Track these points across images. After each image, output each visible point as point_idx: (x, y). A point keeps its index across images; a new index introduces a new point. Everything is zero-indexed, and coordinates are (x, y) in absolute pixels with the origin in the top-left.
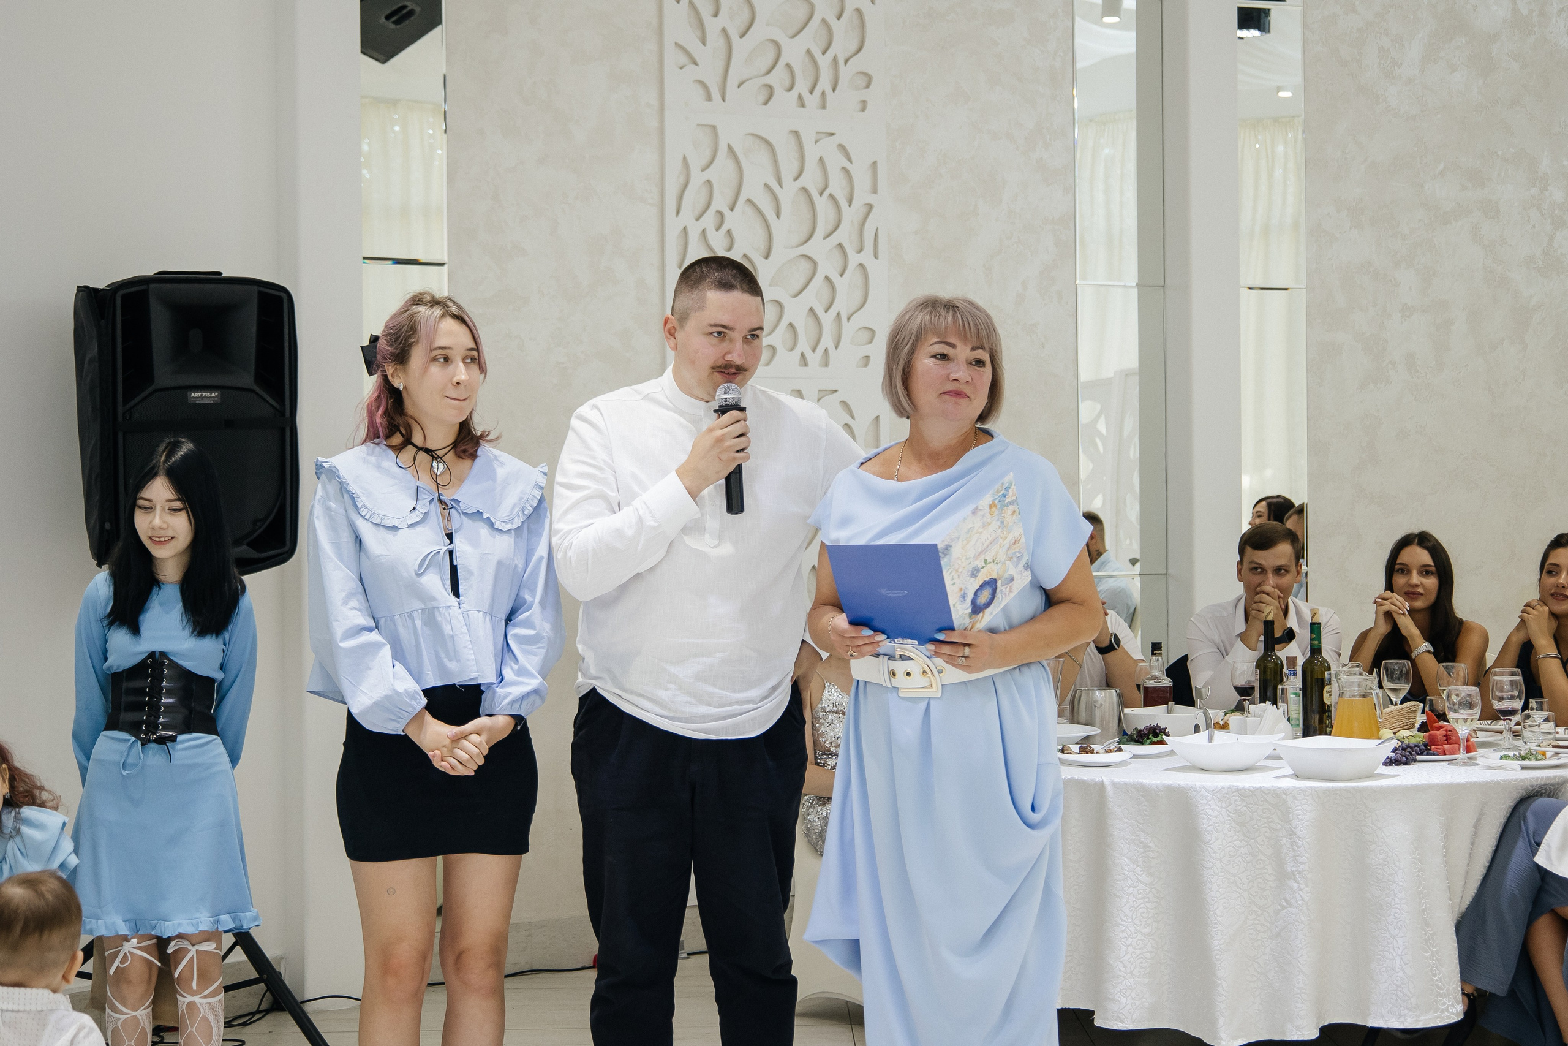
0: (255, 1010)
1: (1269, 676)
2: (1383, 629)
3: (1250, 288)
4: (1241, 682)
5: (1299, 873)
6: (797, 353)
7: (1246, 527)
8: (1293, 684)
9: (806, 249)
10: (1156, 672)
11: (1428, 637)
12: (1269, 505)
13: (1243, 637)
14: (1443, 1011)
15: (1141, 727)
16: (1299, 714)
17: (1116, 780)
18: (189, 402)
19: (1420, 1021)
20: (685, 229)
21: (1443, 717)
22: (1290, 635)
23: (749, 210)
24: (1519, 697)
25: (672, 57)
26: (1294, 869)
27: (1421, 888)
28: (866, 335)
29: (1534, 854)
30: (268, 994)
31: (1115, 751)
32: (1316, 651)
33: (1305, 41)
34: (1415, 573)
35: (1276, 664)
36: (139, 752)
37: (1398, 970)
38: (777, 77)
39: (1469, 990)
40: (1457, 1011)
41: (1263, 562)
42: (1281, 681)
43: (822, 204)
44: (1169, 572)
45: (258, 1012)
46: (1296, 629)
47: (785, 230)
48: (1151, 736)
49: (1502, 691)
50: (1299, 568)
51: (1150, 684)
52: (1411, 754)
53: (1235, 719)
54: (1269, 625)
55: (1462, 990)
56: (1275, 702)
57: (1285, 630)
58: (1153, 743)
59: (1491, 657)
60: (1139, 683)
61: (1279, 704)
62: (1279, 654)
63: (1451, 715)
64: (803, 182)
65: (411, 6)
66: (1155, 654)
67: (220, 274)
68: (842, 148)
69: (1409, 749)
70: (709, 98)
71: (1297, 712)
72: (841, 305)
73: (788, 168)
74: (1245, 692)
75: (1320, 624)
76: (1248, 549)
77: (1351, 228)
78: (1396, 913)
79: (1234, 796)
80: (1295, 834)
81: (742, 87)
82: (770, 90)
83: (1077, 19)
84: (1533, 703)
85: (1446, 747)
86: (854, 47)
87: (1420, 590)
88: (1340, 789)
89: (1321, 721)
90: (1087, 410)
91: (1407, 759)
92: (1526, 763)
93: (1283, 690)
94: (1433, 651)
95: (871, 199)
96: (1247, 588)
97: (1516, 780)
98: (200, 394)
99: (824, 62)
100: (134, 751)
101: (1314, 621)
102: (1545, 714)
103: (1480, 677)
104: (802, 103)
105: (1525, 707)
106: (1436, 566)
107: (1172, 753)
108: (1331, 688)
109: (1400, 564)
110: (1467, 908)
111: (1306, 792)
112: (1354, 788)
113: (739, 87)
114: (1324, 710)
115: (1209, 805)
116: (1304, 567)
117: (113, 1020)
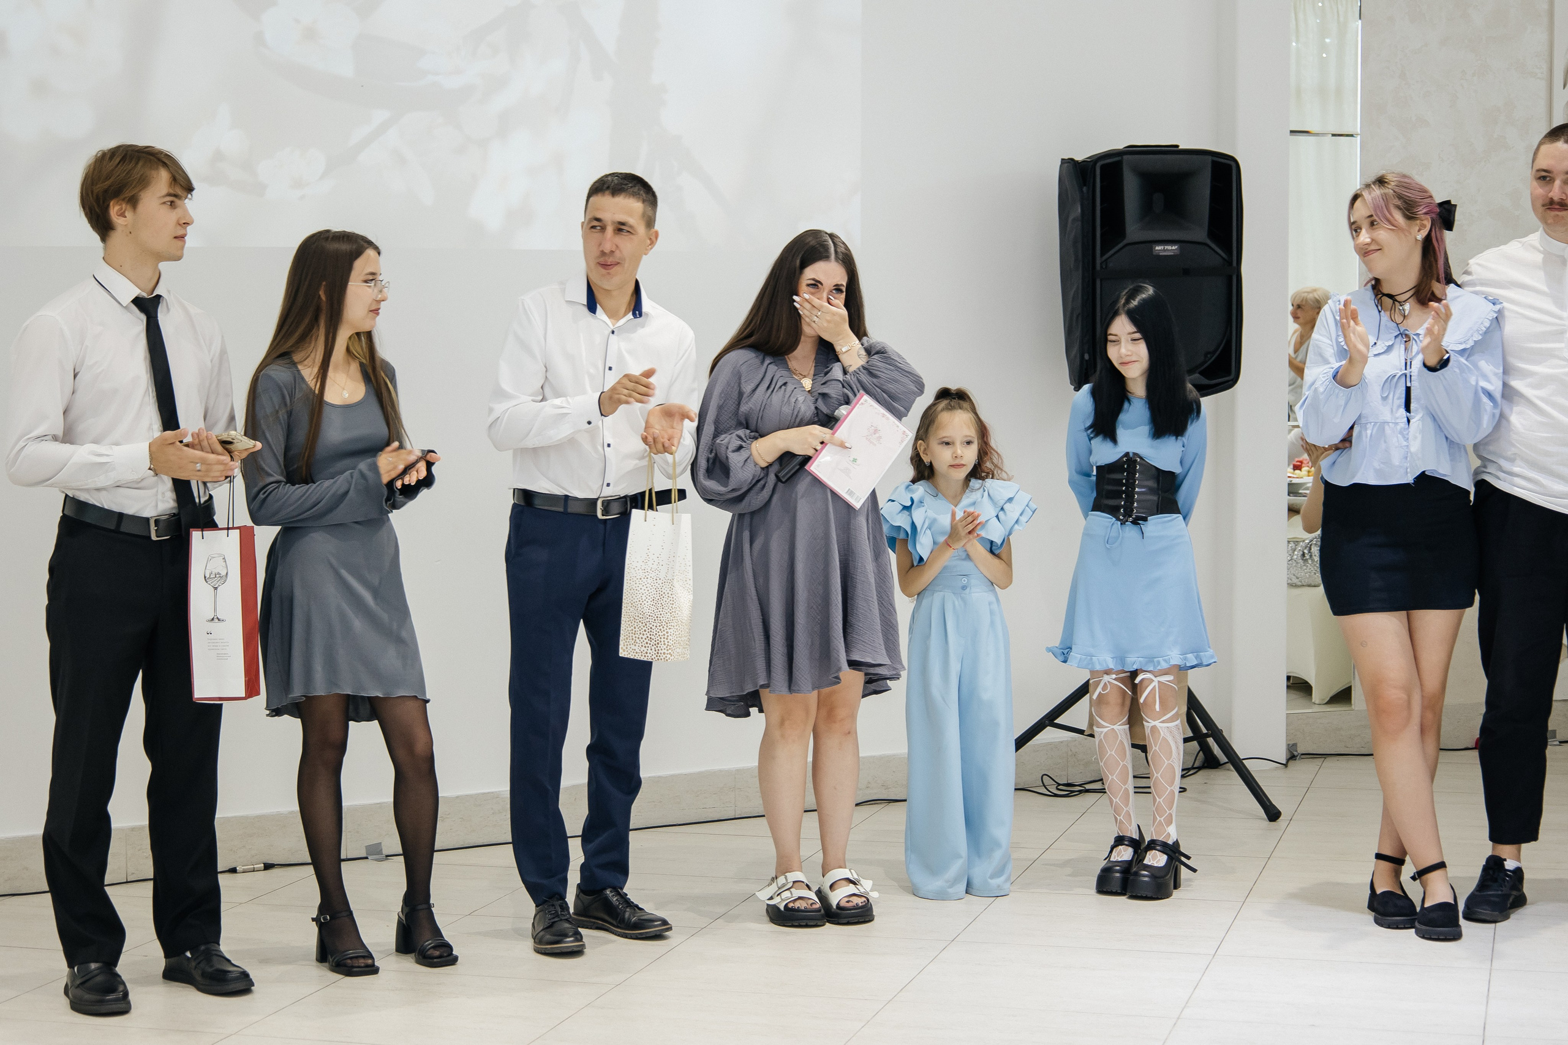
18: (1154, 254)
36: (1118, 531)
67: (1178, 146)
98: (1163, 247)
100: (1116, 527)
117: (1098, 734)
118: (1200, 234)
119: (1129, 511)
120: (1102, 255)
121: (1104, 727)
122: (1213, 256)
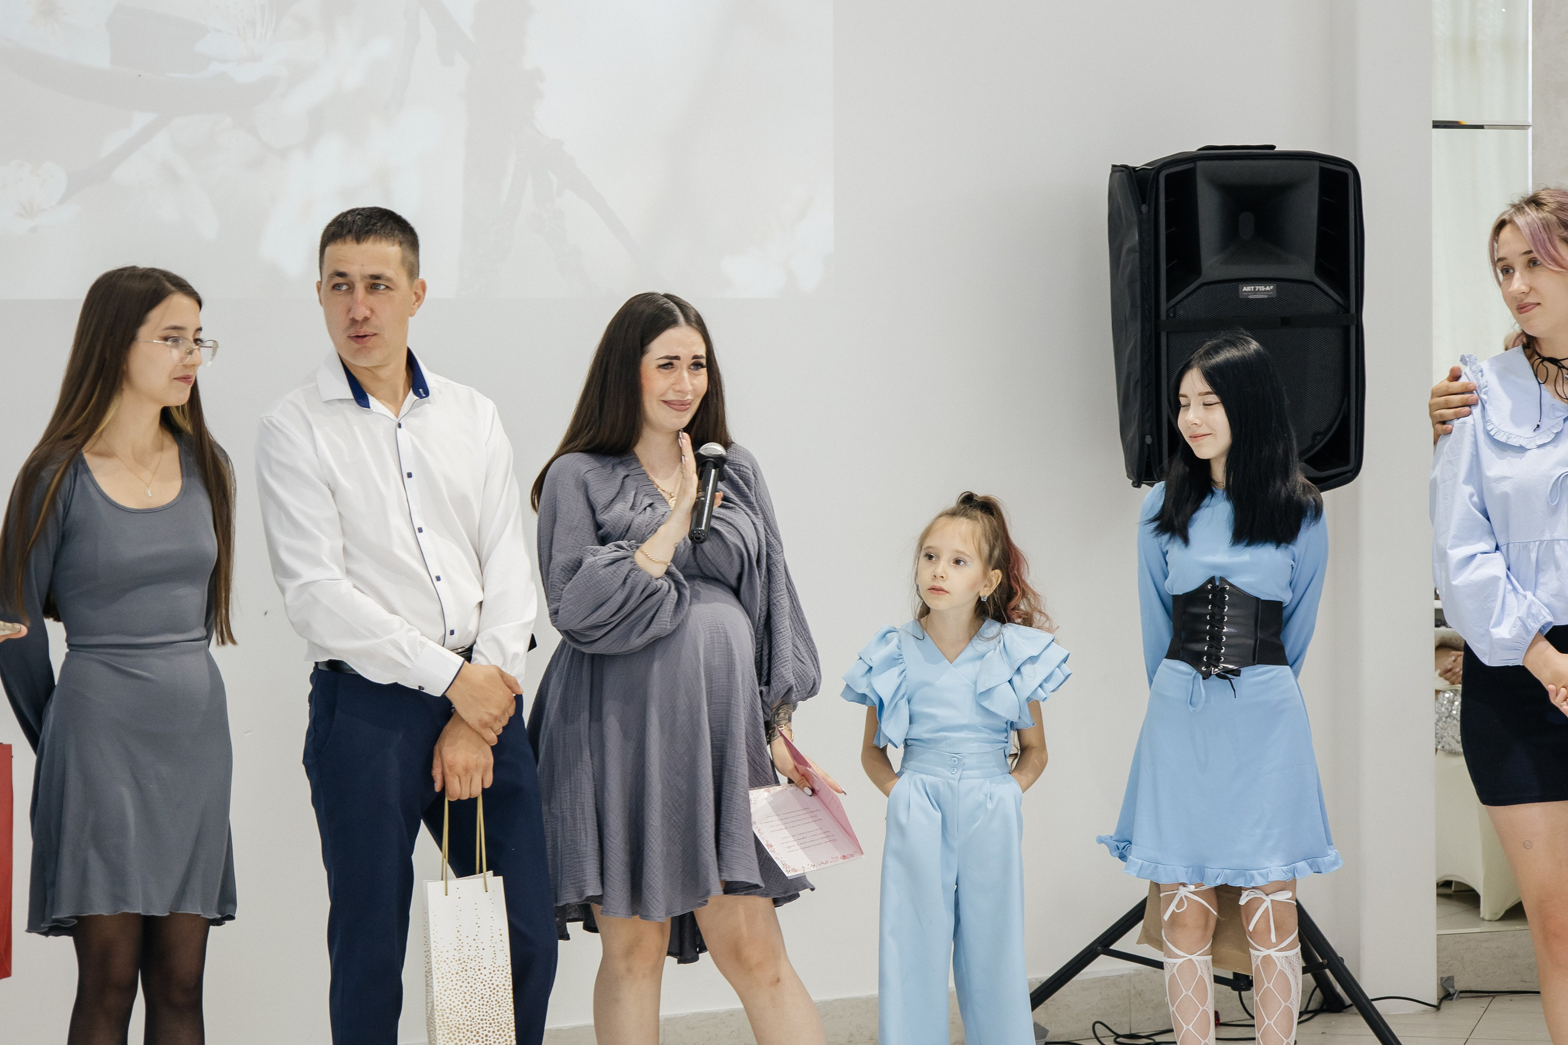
18: (1241, 296)
36: (1202, 685)
67: (1273, 147)
98: (1253, 287)
100: (1194, 684)
117: (1169, 967)
118: (1304, 268)
119: (1214, 660)
120: (1168, 299)
122: (1324, 301)
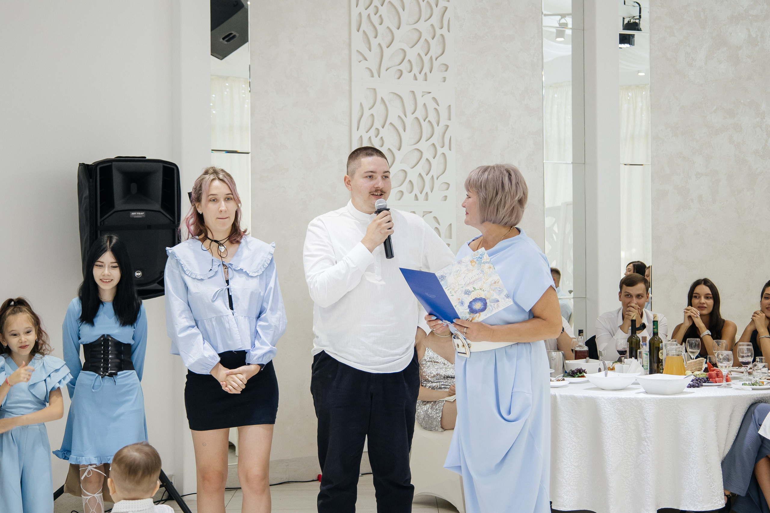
0: (160, 500)
1: (634, 345)
2: (688, 324)
3: (625, 165)
4: (620, 349)
5: (648, 438)
6: (413, 195)
7: (623, 276)
8: (645, 349)
9: (417, 146)
10: (580, 344)
11: (709, 328)
12: (634, 266)
13: (621, 327)
14: (715, 503)
15: (574, 369)
16: (648, 363)
17: (562, 394)
18: (131, 217)
19: (704, 508)
20: (361, 137)
21: (715, 365)
22: (643, 326)
23: (391, 128)
24: (751, 356)
25: (355, 57)
26: (645, 436)
27: (705, 445)
28: (445, 186)
29: (758, 429)
30: (166, 492)
31: (561, 381)
32: (655, 334)
33: (651, 49)
34: (703, 298)
35: (637, 340)
36: (100, 380)
37: (694, 484)
38: (405, 67)
39: (727, 493)
40: (722, 503)
41: (631, 292)
42: (639, 348)
43: (425, 125)
44: (587, 296)
45: (162, 500)
46: (646, 324)
47: (408, 137)
48: (578, 373)
49: (743, 353)
50: (648, 295)
51: (578, 349)
52: (700, 383)
53: (617, 366)
54: (633, 322)
55: (724, 493)
56: (636, 358)
57: (641, 324)
58: (579, 377)
59: (738, 337)
60: (573, 349)
61: (638, 359)
62: (638, 335)
63: (719, 364)
64: (416, 115)
65: (234, 33)
66: (580, 335)
67: (145, 157)
68: (434, 99)
69: (699, 380)
70: (373, 76)
71: (647, 363)
72: (434, 172)
73: (409, 108)
74: (622, 353)
75: (657, 321)
76: (624, 286)
77: (672, 136)
78: (693, 457)
79: (617, 402)
80: (646, 419)
81: (388, 70)
82: (400, 72)
83: (544, 39)
84: (758, 359)
85: (717, 379)
86: (440, 52)
87: (705, 305)
88: (667, 399)
89: (658, 367)
90: (549, 221)
91: (698, 385)
92: (754, 387)
93: (640, 352)
94: (710, 334)
95: (448, 123)
96: (624, 304)
97: (750, 395)
98: (136, 213)
99: (426, 59)
100: (98, 379)
101: (655, 320)
102: (763, 364)
103: (733, 347)
104: (416, 79)
105: (754, 361)
106: (712, 294)
107: (588, 381)
108: (662, 351)
109: (695, 293)
110: (727, 455)
111: (650, 400)
112: (673, 398)
113: (386, 70)
114: (659, 362)
115: (605, 406)
116: (650, 295)
117: (84, 500)
118: (157, 206)
119: (106, 369)
120: (101, 217)
121: (88, 496)
122: (164, 219)
